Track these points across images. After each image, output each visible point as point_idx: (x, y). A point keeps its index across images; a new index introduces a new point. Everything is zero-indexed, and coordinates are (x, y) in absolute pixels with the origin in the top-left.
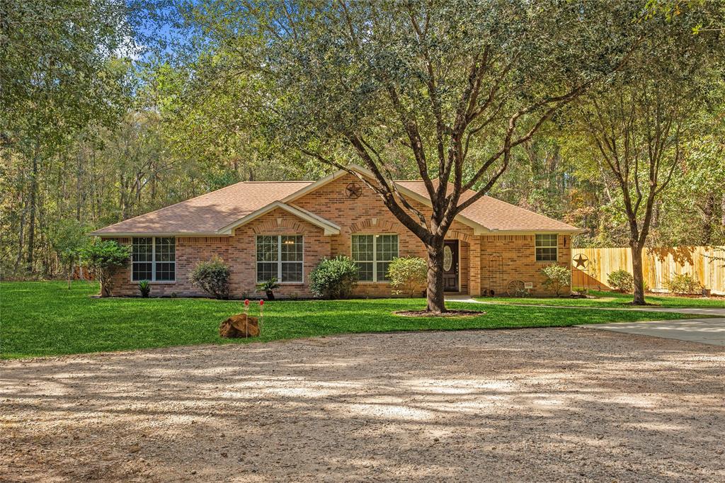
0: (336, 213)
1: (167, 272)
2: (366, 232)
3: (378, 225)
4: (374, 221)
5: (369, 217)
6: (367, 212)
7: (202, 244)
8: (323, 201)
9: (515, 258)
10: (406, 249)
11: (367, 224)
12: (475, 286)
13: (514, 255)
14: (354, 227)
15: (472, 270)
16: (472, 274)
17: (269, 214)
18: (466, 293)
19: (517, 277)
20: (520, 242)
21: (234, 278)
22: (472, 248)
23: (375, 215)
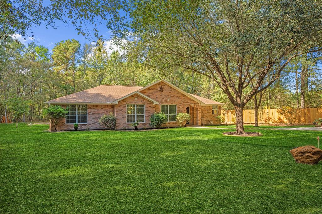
0: (156, 97)
1: (83, 119)
2: (165, 104)
3: (170, 101)
4: (169, 100)
5: (167, 99)
6: (166, 97)
7: (99, 108)
8: (151, 92)
9: (207, 113)
10: (179, 110)
11: (166, 101)
12: (200, 122)
13: (207, 112)
14: (162, 102)
15: (199, 117)
16: (199, 118)
17: (132, 96)
18: (197, 125)
19: (208, 119)
20: (208, 108)
21: (118, 121)
22: (199, 110)
23: (169, 98)
